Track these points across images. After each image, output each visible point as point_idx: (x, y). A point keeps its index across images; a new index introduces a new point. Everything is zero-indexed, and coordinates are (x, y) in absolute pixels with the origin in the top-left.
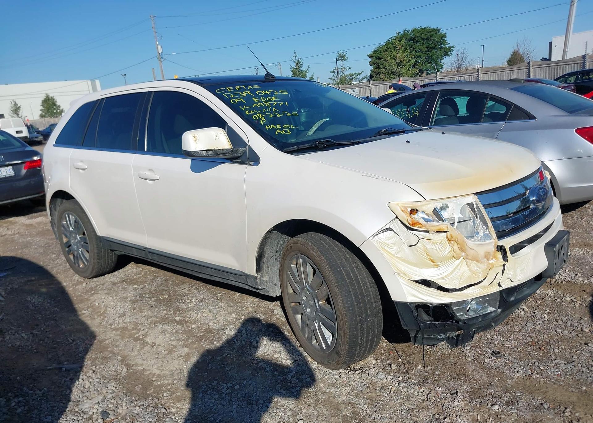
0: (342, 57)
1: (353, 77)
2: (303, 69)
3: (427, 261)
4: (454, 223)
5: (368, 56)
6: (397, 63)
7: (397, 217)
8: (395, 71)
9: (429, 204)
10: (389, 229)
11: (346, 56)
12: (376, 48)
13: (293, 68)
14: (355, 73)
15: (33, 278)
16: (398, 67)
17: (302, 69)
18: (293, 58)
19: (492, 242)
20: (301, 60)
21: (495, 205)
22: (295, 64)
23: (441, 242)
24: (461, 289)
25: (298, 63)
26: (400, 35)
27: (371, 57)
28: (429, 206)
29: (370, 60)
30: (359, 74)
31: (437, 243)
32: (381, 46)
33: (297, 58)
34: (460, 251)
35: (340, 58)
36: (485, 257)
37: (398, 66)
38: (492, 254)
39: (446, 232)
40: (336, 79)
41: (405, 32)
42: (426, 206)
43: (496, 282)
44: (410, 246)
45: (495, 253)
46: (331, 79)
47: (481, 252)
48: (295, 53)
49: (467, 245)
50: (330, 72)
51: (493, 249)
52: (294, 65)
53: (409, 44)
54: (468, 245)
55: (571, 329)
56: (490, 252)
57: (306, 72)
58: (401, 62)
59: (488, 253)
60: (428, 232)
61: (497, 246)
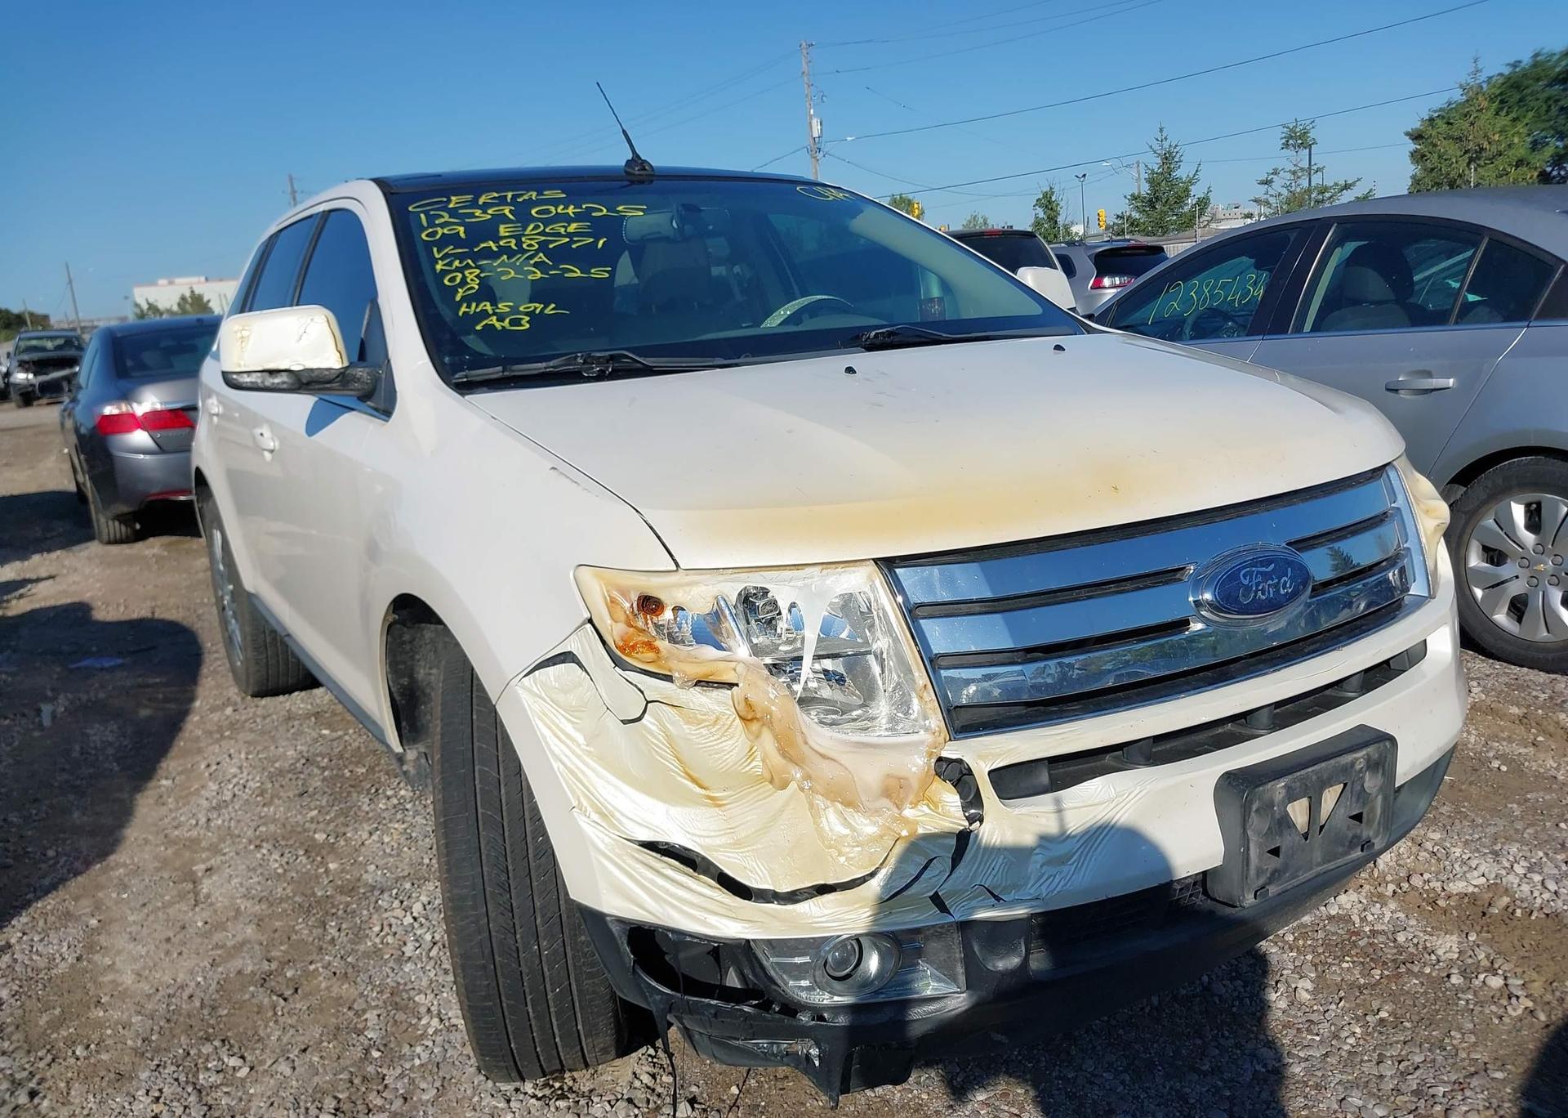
0: (1298, 139)
1: (1327, 195)
2: (1182, 173)
3: (679, 778)
4: (800, 659)
5: (1407, 134)
6: (1466, 152)
7: (590, 621)
8: (1460, 176)
9: (696, 583)
10: (567, 657)
11: (1312, 135)
12: (1435, 111)
13: (1153, 170)
14: (1336, 184)
15: (158, 680)
16: (1468, 164)
17: (1177, 174)
18: (1156, 147)
19: (922, 743)
20: (1178, 148)
21: (977, 607)
22: (1159, 160)
23: (717, 719)
24: (793, 897)
25: (1168, 158)
26: (1518, 70)
27: (1417, 137)
28: (695, 590)
29: (1412, 146)
30: (1347, 187)
31: (705, 721)
32: (1454, 106)
33: (1166, 144)
34: (784, 762)
35: (1291, 142)
36: (887, 793)
37: (1471, 160)
38: (915, 784)
39: (731, 685)
40: (1272, 200)
41: (1539, 58)
42: (687, 589)
43: (925, 889)
44: (624, 722)
45: (925, 786)
46: (1256, 201)
47: (869, 773)
48: (1161, 130)
49: (806, 743)
50: (1256, 183)
51: (918, 764)
52: (1155, 163)
53: (1545, 95)
54: (811, 742)
55: (1409, 1105)
56: (906, 779)
57: (1190, 182)
58: (1482, 149)
59: (899, 779)
60: (668, 678)
61: (940, 759)
